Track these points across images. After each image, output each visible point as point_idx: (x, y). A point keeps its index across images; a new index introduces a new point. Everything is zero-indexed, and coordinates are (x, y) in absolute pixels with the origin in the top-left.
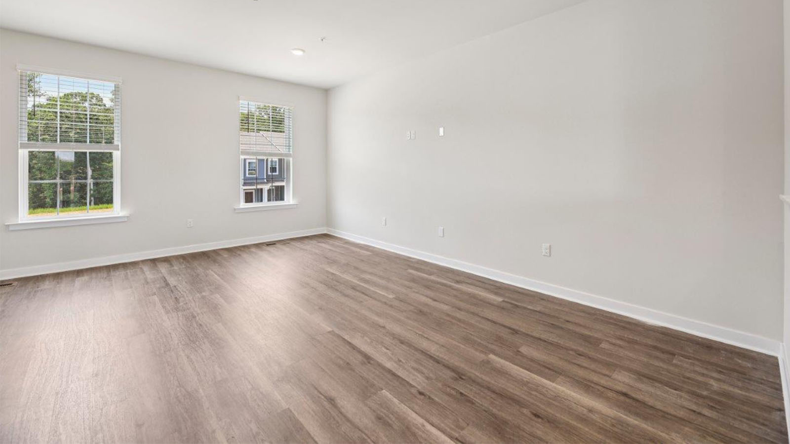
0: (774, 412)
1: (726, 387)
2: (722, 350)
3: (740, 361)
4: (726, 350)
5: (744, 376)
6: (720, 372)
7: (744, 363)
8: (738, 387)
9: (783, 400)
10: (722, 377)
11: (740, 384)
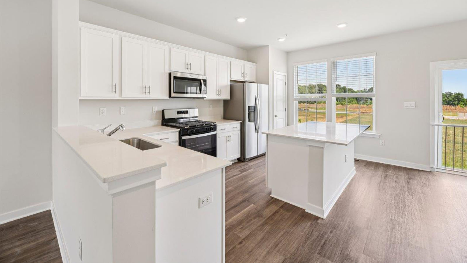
0: (52, 242)
1: (25, 247)
2: (20, 224)
3: (31, 224)
4: (22, 222)
5: (35, 232)
6: (20, 240)
7: (34, 224)
8: (32, 241)
9: (55, 232)
10: (22, 241)
11: (33, 239)
